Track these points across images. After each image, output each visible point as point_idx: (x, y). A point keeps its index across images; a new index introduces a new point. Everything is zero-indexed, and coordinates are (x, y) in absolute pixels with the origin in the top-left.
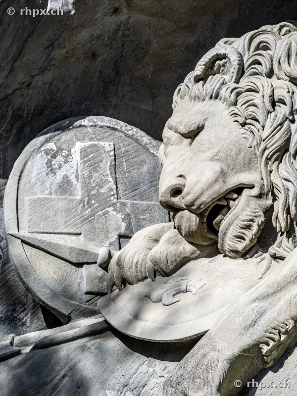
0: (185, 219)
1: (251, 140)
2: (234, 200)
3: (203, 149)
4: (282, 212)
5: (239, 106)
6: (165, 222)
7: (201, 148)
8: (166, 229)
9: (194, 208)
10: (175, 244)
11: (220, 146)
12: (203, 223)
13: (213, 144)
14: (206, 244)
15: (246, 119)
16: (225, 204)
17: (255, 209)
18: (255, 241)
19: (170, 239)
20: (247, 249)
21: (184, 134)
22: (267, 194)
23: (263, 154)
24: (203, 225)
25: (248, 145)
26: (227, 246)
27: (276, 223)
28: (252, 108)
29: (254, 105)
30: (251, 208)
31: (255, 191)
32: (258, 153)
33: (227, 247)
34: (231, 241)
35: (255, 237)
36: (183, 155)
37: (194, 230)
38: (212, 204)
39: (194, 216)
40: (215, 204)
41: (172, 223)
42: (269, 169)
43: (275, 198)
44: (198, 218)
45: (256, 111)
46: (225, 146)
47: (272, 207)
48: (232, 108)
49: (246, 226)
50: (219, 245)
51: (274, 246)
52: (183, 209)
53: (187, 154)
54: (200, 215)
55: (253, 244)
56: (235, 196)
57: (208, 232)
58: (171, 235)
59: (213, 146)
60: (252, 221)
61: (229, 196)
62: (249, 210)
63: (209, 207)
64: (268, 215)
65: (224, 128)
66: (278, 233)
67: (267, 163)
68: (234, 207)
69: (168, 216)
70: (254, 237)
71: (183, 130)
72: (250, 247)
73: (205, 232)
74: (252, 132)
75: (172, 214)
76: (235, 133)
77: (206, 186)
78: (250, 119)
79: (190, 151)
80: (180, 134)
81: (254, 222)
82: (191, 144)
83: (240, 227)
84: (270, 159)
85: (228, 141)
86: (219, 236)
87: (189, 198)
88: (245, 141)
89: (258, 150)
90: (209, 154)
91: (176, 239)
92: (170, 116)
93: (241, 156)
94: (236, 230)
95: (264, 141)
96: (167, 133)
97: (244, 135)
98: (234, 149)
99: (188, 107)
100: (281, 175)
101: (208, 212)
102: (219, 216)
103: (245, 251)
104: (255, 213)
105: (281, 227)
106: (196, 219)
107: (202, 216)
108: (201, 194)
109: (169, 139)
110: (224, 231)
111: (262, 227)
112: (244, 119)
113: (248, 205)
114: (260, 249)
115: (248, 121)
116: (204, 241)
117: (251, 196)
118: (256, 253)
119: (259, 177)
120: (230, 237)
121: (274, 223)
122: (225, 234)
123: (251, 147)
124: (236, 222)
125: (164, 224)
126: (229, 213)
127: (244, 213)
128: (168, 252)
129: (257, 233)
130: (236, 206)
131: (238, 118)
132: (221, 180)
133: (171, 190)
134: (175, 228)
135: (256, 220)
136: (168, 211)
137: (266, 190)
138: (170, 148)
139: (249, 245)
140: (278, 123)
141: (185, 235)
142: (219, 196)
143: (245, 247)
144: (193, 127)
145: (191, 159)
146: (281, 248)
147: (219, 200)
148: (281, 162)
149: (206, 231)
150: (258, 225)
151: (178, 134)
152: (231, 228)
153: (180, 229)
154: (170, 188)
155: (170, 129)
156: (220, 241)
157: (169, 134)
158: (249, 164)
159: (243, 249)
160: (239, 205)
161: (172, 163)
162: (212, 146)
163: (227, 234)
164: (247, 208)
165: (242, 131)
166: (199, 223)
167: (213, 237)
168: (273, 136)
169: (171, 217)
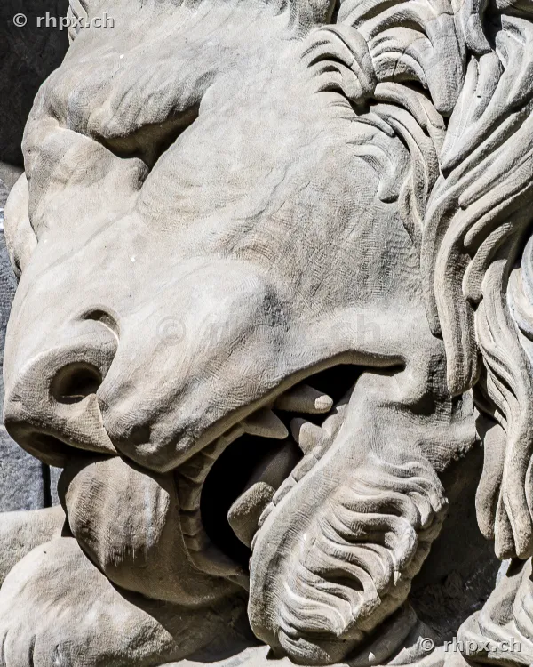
0: (111, 496)
1: (392, 168)
2: (318, 419)
3: (190, 203)
4: (517, 475)
5: (344, 25)
6: (28, 507)
7: (179, 197)
8: (28, 536)
9: (149, 448)
10: (64, 600)
11: (264, 192)
12: (185, 514)
13: (234, 183)
14: (195, 601)
15: (375, 80)
16: (282, 434)
17: (404, 458)
18: (402, 595)
19: (44, 577)
20: (369, 627)
21: (116, 137)
22: (457, 399)
23: (441, 229)
24: (184, 521)
25: (381, 188)
26: (285, 613)
27: (492, 521)
28: (400, 36)
29: (411, 23)
30: (391, 453)
31: (408, 385)
32: (422, 226)
33: (282, 618)
34: (301, 594)
35: (404, 579)
36: (108, 224)
37: (149, 542)
38: (227, 434)
39: (147, 483)
40: (238, 433)
41: (57, 509)
42: (465, 290)
43: (488, 415)
44: (164, 494)
45: (414, 48)
46: (284, 191)
47: (477, 449)
48: (318, 33)
49: (366, 527)
50: (251, 609)
51: (483, 616)
52: (104, 455)
53: (126, 222)
54: (175, 481)
55: (392, 607)
56: (323, 401)
57: (205, 550)
58: (52, 563)
59: (236, 192)
60: (390, 507)
61: (298, 403)
62: (379, 462)
63: (211, 447)
64: (458, 485)
65: (283, 115)
66: (498, 563)
67: (457, 268)
68: (317, 450)
69: (38, 483)
70: (397, 575)
71: (109, 119)
72: (378, 619)
73: (192, 552)
74: (397, 134)
75: (56, 472)
76: (328, 140)
77: (200, 360)
78: (392, 79)
79: (136, 208)
80: (98, 137)
81: (399, 513)
82: (142, 179)
83: (342, 535)
84: (471, 251)
85: (297, 169)
86: (252, 568)
87: (128, 410)
88: (370, 171)
89: (422, 214)
90: (217, 225)
91: (73, 580)
92: (57, 62)
93: (351, 236)
94: (323, 549)
95: (447, 172)
96: (41, 132)
97: (366, 149)
98: (323, 205)
99: (134, 26)
100: (515, 317)
101: (207, 469)
102: (256, 486)
103: (357, 637)
104: (405, 475)
105: (511, 539)
106: (158, 497)
107: (182, 484)
108: (179, 394)
109: (49, 158)
110: (272, 550)
111: (432, 536)
112: (365, 79)
113: (376, 443)
114: (423, 626)
115: (382, 89)
116: (189, 591)
117: (390, 405)
118: (407, 642)
119: (425, 325)
120: (299, 576)
121: (482, 519)
122: (276, 561)
123: (391, 200)
124: (322, 513)
125: (23, 516)
126: (295, 472)
127: (358, 473)
128: (38, 631)
129: (411, 558)
130: (328, 444)
131: (342, 77)
132: (263, 332)
133: (51, 373)
134: (67, 532)
135: (408, 504)
136: (38, 463)
137: (450, 382)
138: (54, 197)
139: (374, 609)
140: (510, 99)
141: (110, 563)
142: (252, 402)
143: (361, 618)
144: (153, 111)
145: (140, 243)
146: (512, 625)
147: (257, 417)
148: (516, 262)
149: (196, 546)
150: (418, 528)
151: (89, 140)
152: (304, 537)
153: (88, 536)
154: (50, 361)
155: (54, 114)
156: (254, 588)
157: (50, 137)
158: (384, 269)
159: (353, 627)
160: (341, 443)
161: (60, 261)
162: (230, 191)
163: (284, 563)
164: (372, 455)
165: (358, 129)
166: (168, 517)
167: (228, 573)
168: (486, 152)
169: (54, 487)
